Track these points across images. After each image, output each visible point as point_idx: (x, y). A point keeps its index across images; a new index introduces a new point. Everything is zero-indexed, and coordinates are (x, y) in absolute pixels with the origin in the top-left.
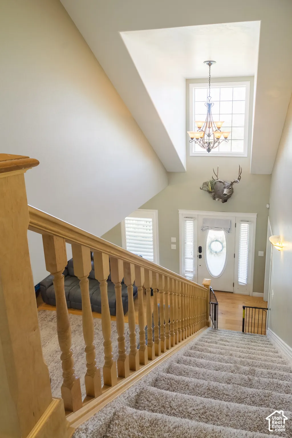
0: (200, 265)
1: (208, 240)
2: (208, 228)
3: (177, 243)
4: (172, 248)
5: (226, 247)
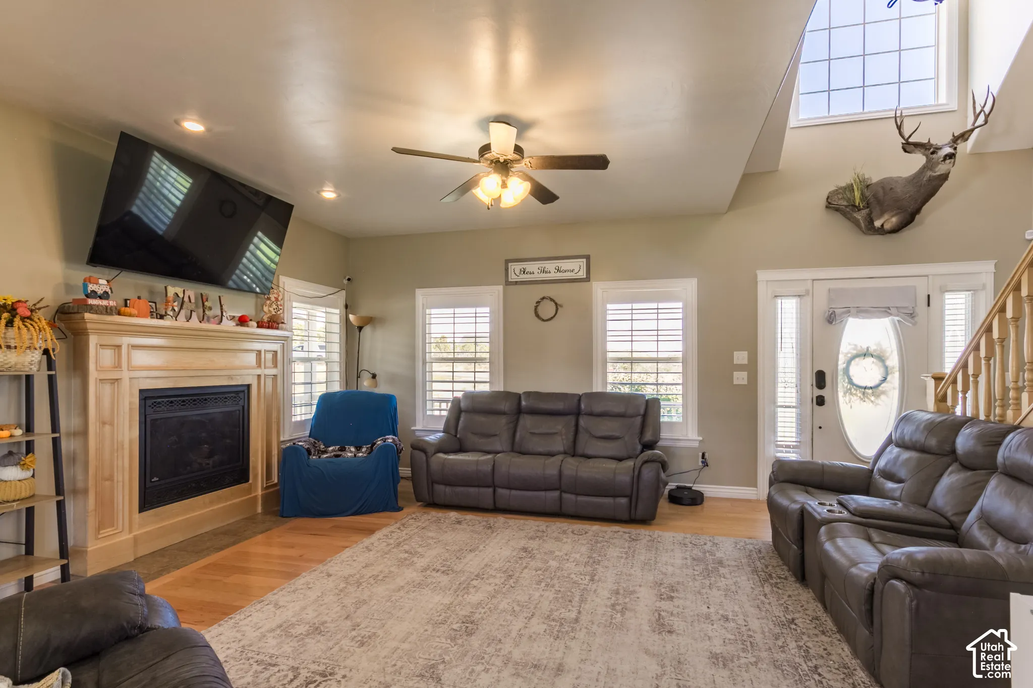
0: (820, 428)
1: (846, 347)
2: (849, 312)
3: (752, 368)
4: (735, 383)
5: (899, 371)
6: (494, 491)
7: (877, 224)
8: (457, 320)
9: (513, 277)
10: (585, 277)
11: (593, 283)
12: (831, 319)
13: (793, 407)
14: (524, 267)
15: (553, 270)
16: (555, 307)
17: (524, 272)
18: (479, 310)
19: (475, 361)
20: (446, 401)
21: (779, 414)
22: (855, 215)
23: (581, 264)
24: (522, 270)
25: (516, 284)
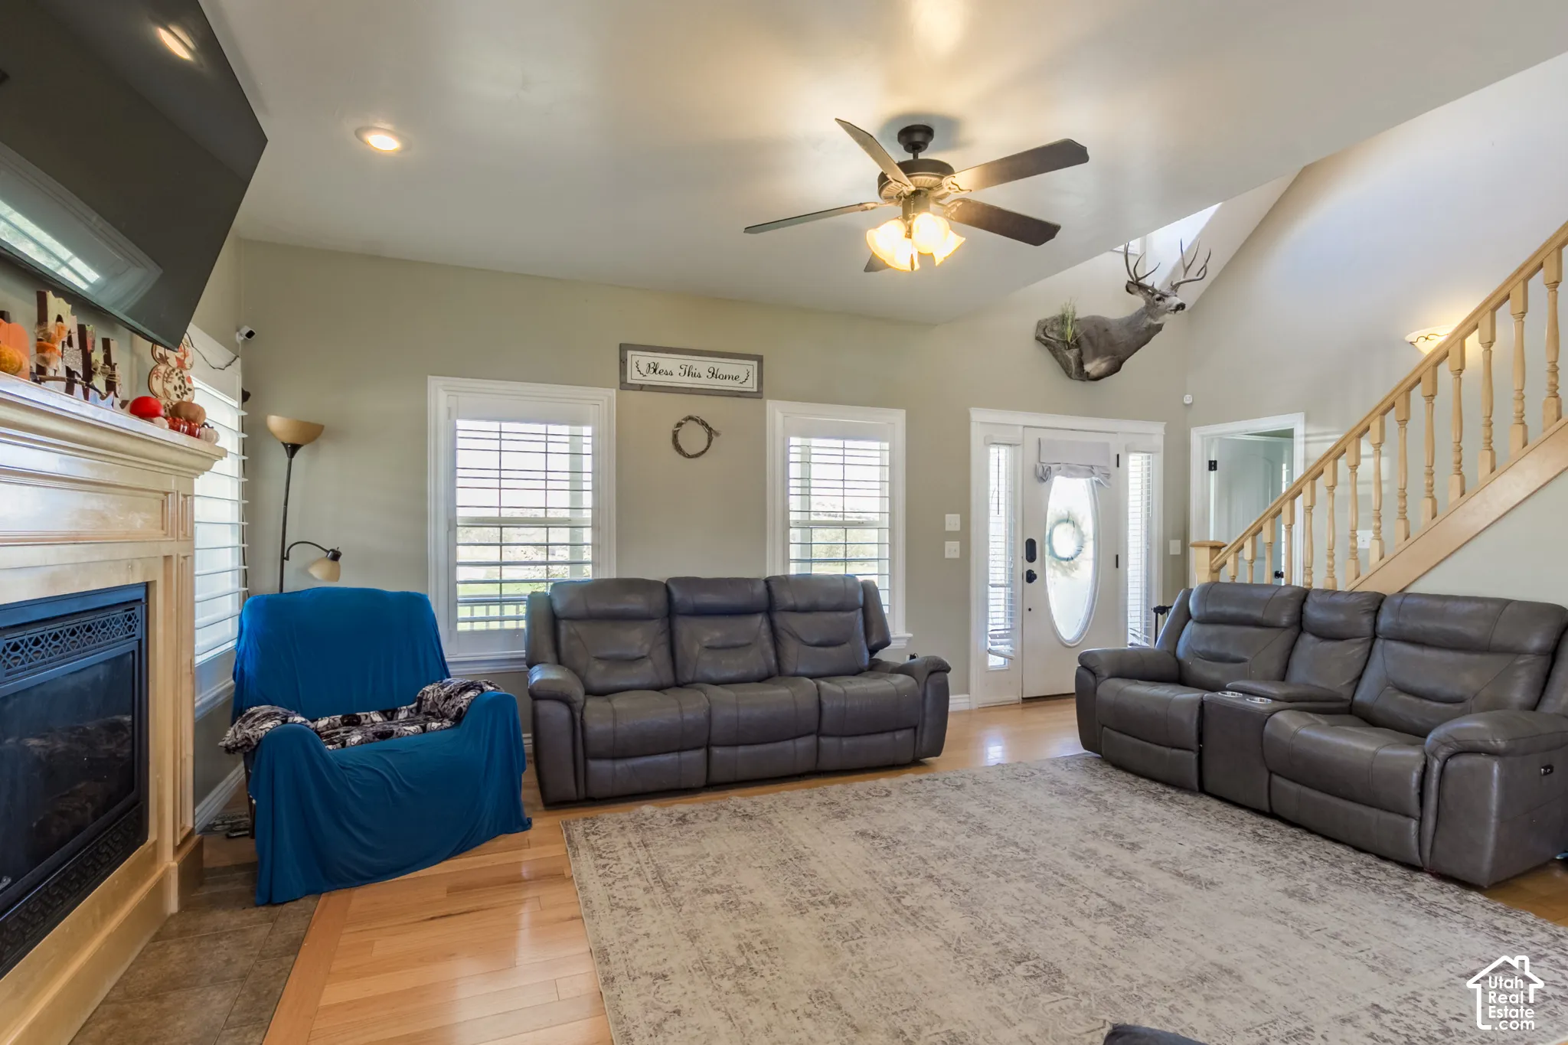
0: (1030, 609)
3: (964, 536)
4: (947, 556)
5: (1094, 539)
6: (709, 754)
7: (1088, 367)
8: (505, 445)
9: (634, 377)
10: (755, 390)
11: (768, 401)
12: (1043, 477)
13: (1001, 586)
14: (656, 360)
15: (704, 373)
16: (706, 436)
17: (655, 371)
18: (553, 429)
19: (546, 524)
20: (515, 601)
21: (991, 596)
22: (1067, 353)
23: (750, 368)
24: (652, 365)
25: (641, 390)
